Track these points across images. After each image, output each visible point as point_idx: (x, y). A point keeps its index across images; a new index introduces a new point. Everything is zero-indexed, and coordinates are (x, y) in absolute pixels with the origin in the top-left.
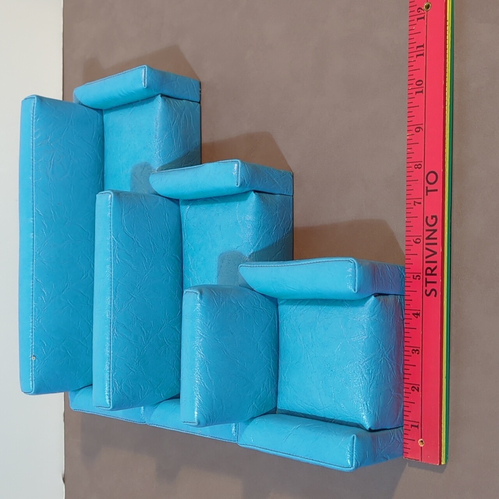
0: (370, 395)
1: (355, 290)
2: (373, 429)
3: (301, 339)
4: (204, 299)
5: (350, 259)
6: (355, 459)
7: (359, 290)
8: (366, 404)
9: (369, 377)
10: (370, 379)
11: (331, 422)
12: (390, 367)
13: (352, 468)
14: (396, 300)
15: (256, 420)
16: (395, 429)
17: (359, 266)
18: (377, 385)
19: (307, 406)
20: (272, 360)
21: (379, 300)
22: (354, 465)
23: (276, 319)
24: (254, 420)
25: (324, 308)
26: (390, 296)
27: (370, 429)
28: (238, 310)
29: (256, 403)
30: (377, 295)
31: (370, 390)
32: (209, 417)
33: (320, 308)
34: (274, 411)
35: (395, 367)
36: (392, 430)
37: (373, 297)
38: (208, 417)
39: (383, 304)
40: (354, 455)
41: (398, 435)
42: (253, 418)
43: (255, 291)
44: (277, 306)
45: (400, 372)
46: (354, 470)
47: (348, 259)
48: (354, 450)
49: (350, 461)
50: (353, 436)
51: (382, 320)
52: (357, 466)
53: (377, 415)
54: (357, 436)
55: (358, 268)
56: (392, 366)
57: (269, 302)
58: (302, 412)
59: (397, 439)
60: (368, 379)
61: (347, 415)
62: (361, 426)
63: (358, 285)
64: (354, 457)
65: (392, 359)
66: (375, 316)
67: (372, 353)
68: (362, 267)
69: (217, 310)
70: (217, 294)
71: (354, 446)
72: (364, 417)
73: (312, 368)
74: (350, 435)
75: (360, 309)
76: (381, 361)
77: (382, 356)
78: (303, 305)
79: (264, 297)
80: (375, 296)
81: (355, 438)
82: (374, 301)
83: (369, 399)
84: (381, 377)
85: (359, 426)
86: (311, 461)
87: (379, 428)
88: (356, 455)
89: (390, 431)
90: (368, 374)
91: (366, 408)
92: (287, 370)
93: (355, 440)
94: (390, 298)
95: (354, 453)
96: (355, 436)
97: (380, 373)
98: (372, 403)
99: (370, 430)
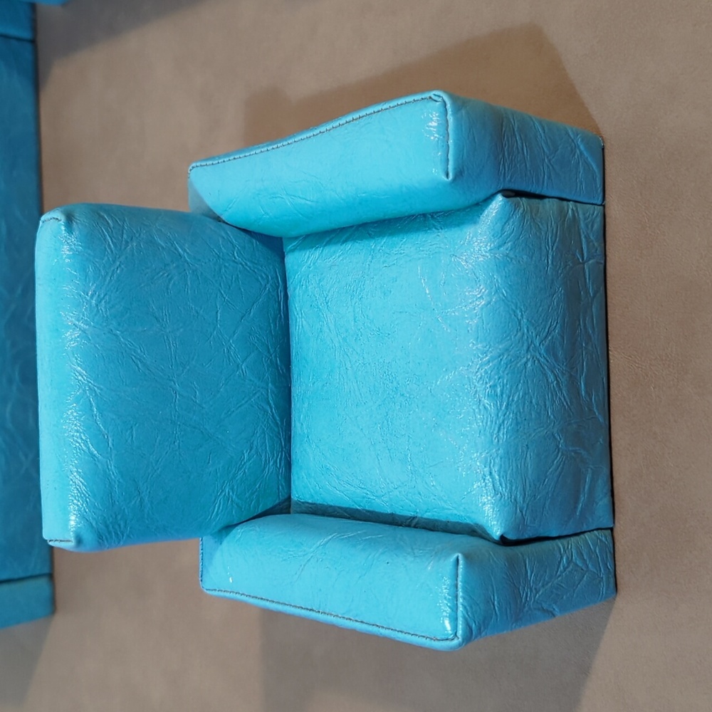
0: (501, 451)
1: (447, 175)
2: (511, 536)
3: (332, 327)
4: (76, 233)
5: (431, 94)
6: (464, 617)
7: (459, 174)
8: (491, 473)
9: (496, 405)
10: (498, 411)
11: (409, 526)
12: (551, 378)
13: (456, 642)
14: (562, 213)
15: (238, 532)
16: (573, 539)
17: (457, 110)
18: (517, 424)
19: (353, 489)
20: (270, 384)
21: (517, 206)
22: (460, 633)
23: (281, 288)
24: (234, 531)
25: (382, 245)
26: (546, 200)
27: (502, 537)
28: (172, 261)
29: (232, 489)
30: (510, 193)
31: (498, 436)
32: (107, 527)
33: (372, 243)
34: (283, 507)
35: (563, 379)
36: (565, 541)
37: (500, 198)
38: (102, 526)
39: (528, 217)
40: (461, 608)
41: (580, 554)
42: (229, 528)
43: (224, 222)
44: (282, 257)
45: (579, 393)
46: (460, 645)
47: (426, 95)
48: (460, 594)
49: (450, 623)
50: (455, 556)
51: (525, 257)
52: (469, 637)
53: (520, 499)
54: (467, 557)
55: (455, 113)
56: (556, 377)
57: (260, 247)
58: (344, 506)
59: (579, 563)
60: (492, 410)
61: (443, 504)
62: (480, 531)
63: (456, 160)
64: (460, 614)
65: (555, 356)
66: (506, 246)
67: (500, 343)
68: (463, 112)
69: (114, 261)
70: (115, 222)
71: (460, 584)
72: (486, 508)
73: (357, 393)
74: (449, 555)
75: (468, 232)
76: (526, 363)
77: (528, 350)
78: (336, 243)
79: (247, 237)
80: (506, 196)
81: (461, 562)
82: (503, 207)
83: (497, 461)
84: (527, 403)
85: (475, 532)
86: (358, 626)
87: (526, 536)
88: (465, 607)
89: (559, 542)
90: (493, 396)
91: (490, 485)
92: (306, 405)
93: (461, 566)
94: (548, 206)
95: (461, 600)
96: (460, 555)
97: (525, 394)
98: (505, 472)
99: (504, 541)
